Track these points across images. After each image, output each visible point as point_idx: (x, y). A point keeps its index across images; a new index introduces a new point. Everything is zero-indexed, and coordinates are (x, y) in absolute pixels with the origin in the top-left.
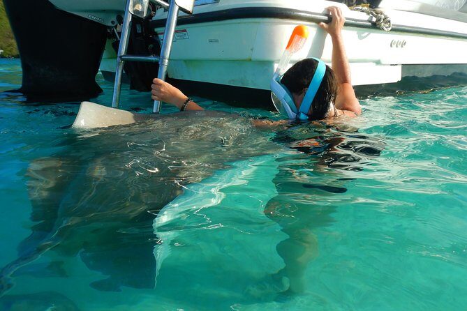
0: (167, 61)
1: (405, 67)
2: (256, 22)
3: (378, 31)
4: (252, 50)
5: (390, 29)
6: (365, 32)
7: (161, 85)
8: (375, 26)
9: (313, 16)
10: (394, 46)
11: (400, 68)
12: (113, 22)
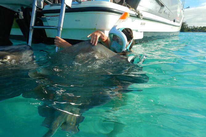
0: (61, 29)
1: (145, 33)
2: (99, 13)
3: (139, 19)
4: (96, 25)
5: (142, 18)
6: (134, 19)
7: (59, 39)
8: (138, 17)
9: (118, 11)
10: (142, 25)
11: (143, 33)
12: (19, 10)
